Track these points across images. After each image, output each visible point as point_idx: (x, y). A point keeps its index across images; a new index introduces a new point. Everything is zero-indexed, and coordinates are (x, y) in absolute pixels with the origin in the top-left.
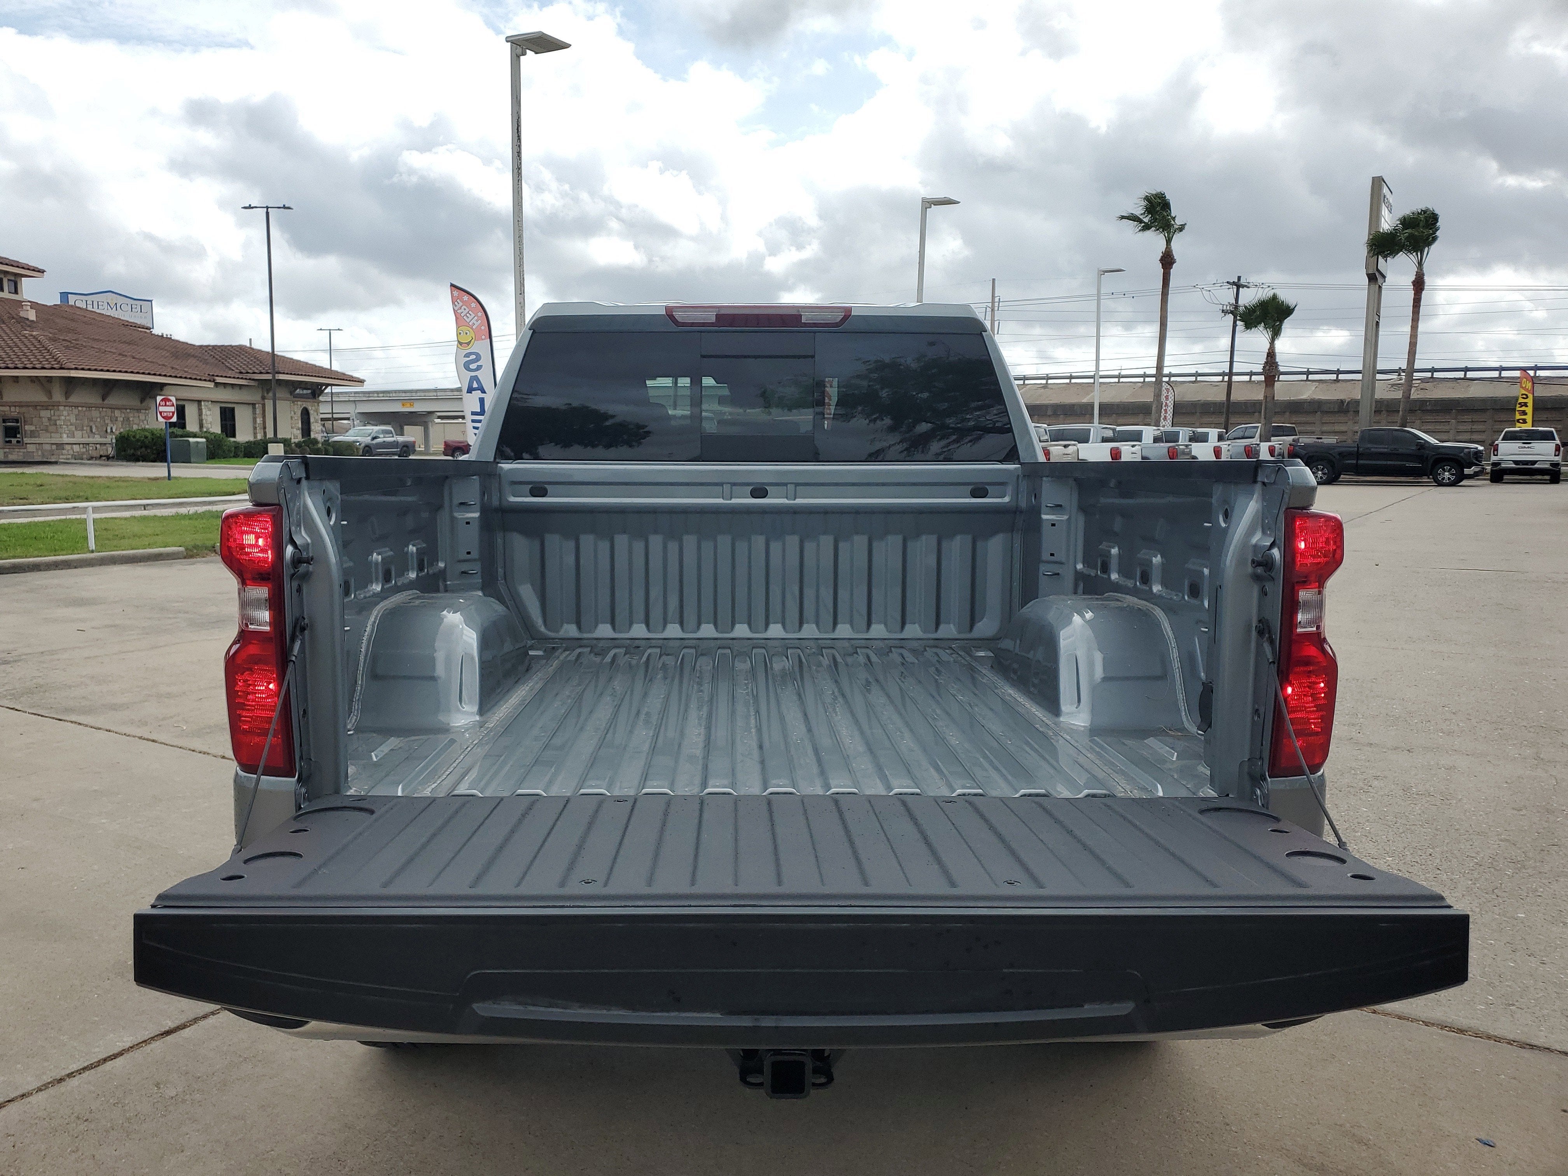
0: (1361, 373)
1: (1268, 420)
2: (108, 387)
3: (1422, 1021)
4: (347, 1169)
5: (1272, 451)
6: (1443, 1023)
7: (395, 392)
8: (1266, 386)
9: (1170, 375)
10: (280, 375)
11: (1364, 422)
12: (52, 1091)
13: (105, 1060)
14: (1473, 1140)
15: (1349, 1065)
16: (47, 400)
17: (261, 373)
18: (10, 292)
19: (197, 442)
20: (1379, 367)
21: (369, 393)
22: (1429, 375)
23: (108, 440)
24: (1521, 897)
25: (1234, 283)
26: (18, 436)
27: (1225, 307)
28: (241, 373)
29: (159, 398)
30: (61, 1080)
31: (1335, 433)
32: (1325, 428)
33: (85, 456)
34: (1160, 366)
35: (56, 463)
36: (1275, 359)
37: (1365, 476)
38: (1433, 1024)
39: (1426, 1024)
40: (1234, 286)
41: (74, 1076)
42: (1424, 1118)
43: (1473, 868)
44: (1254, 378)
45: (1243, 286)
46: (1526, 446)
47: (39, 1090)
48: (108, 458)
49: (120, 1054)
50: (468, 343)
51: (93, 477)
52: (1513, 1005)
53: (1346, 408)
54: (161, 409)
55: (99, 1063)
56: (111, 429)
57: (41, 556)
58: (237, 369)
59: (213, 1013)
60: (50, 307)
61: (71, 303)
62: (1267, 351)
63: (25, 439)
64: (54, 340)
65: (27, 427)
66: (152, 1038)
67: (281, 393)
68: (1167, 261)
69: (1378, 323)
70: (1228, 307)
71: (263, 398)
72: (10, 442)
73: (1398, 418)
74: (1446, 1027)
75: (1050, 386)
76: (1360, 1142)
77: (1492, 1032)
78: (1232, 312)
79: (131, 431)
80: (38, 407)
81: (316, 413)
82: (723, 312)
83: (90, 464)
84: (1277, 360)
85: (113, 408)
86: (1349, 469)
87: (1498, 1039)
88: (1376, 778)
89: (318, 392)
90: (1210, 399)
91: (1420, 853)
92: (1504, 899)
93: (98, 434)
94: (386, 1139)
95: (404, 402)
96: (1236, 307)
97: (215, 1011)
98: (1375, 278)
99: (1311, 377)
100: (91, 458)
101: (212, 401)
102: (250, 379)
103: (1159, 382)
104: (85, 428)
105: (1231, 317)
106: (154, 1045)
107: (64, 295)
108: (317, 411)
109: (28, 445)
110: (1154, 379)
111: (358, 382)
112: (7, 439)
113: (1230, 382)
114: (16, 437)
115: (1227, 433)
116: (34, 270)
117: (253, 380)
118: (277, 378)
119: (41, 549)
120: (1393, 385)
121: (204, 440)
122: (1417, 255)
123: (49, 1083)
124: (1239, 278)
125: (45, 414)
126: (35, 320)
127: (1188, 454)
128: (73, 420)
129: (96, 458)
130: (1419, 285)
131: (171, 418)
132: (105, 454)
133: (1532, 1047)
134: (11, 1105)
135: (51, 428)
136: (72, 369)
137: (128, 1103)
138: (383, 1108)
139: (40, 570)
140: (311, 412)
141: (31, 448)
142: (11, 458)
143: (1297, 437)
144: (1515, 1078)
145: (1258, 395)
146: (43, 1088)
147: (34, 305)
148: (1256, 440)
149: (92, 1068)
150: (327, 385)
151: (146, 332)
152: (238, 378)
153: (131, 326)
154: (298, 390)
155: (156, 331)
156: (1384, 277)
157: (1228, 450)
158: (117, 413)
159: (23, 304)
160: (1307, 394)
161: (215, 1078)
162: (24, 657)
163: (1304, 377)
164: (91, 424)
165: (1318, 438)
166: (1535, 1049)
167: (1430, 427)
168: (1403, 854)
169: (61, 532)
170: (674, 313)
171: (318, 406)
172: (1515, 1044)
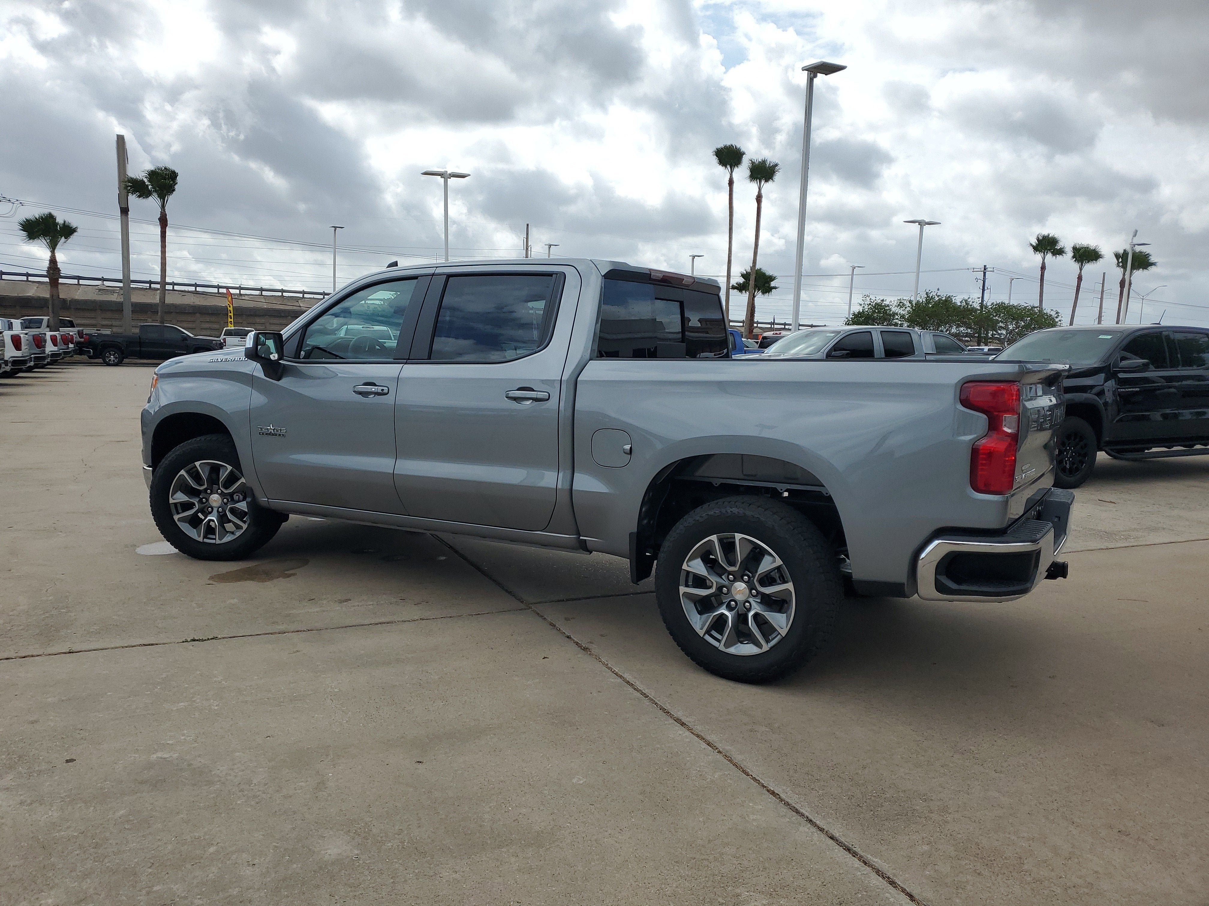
1: (55, 314)
8: (51, 286)
11: (134, 319)
32: (100, 322)
44: (41, 279)
46: (243, 340)
73: (158, 317)
84: (58, 267)
86: (133, 355)
98: (125, 211)
99: (30, 278)
120: (100, 290)
122: (160, 198)
130: (163, 220)
143: (80, 329)
156: (131, 212)
163: (25, 278)
165: (97, 330)
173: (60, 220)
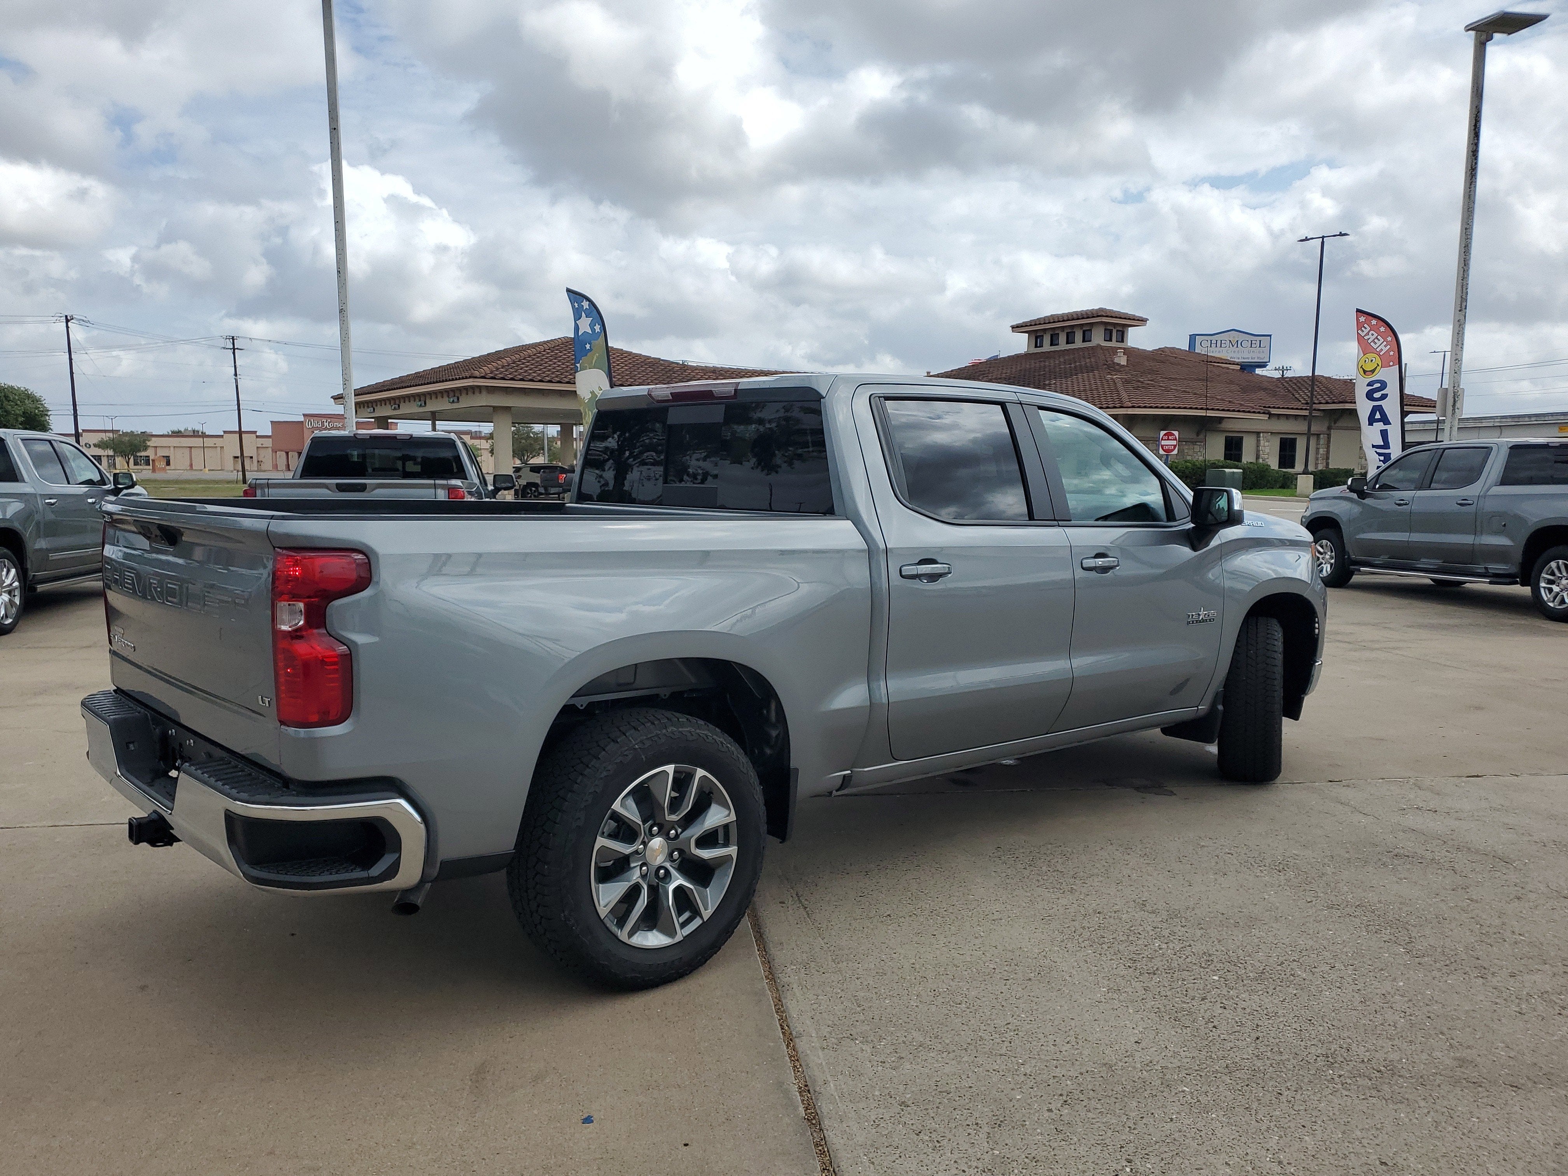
10: (1347, 404)
17: (1327, 403)
19: (1233, 473)
28: (1306, 403)
50: (1373, 371)
54: (1163, 443)
58: (1305, 399)
64: (1127, 382)
71: (1329, 428)
101: (1271, 433)
102: (1314, 410)
116: (1139, 320)
117: (1319, 410)
121: (1241, 471)
126: (1125, 364)
131: (1172, 450)
136: (1129, 407)
147: (1130, 351)
152: (1299, 409)
159: (1122, 350)
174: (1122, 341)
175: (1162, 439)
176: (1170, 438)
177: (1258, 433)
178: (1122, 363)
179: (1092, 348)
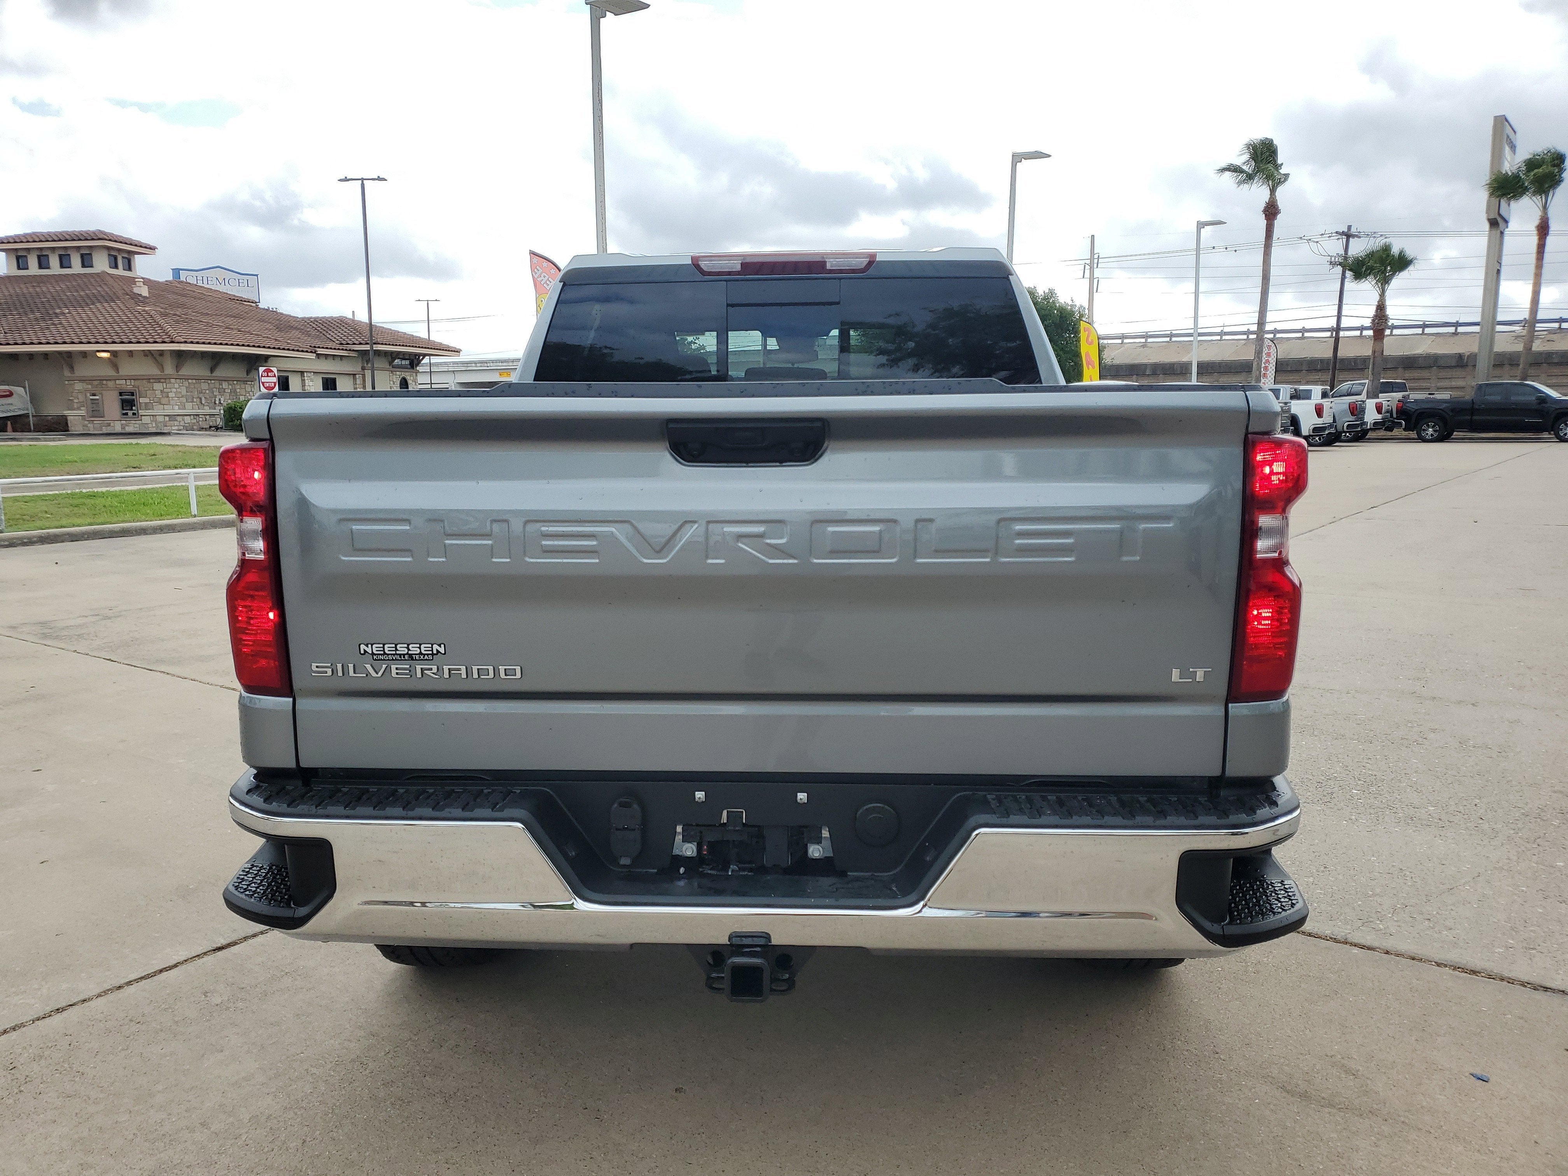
0: (1479, 325)
1: (1376, 376)
2: (216, 359)
3: (1435, 962)
4: (368, 1071)
5: (1379, 408)
6: (1455, 964)
7: (493, 361)
8: (1375, 340)
9: (1275, 332)
10: (379, 346)
11: (1482, 375)
12: (111, 997)
13: (161, 971)
14: (1467, 1074)
15: (1351, 1001)
16: (160, 373)
17: (361, 344)
18: (124, 270)
20: (1500, 318)
21: (467, 363)
22: (1556, 325)
23: (216, 411)
24: (1564, 846)
25: (1343, 233)
26: (134, 408)
27: (1333, 258)
28: (341, 344)
29: (261, 369)
30: (120, 987)
31: (1452, 388)
32: (1441, 384)
33: (195, 427)
34: (1261, 323)
35: (169, 434)
36: (1385, 312)
37: (1480, 433)
38: (1446, 966)
39: (1438, 965)
40: (1343, 237)
41: (132, 984)
42: (1419, 1052)
43: (1518, 818)
44: (1365, 333)
45: (1354, 236)
47: (99, 996)
48: (217, 428)
49: (175, 966)
51: (201, 447)
52: (1533, 949)
53: (1462, 362)
54: (264, 379)
55: (154, 974)
56: (220, 400)
57: (147, 521)
58: (337, 340)
59: (262, 933)
60: (162, 283)
61: (183, 279)
62: (1377, 303)
63: (140, 411)
64: (164, 315)
65: (142, 400)
66: (205, 953)
67: (379, 363)
68: (1271, 211)
69: (1498, 271)
70: (1337, 259)
71: (363, 369)
72: (126, 414)
73: (1518, 372)
74: (1458, 968)
75: (1149, 345)
76: (1348, 1071)
77: (1506, 974)
78: (1340, 264)
79: (239, 403)
80: (151, 381)
81: (414, 383)
82: (748, 260)
83: (199, 435)
84: (1388, 313)
85: (221, 380)
86: (1461, 426)
87: (1511, 981)
88: (1434, 731)
89: (415, 362)
90: (1317, 356)
91: (1465, 803)
92: (1545, 848)
93: (207, 406)
94: (406, 1047)
95: (501, 371)
96: (1346, 258)
97: (264, 931)
98: (1497, 223)
99: (1427, 330)
100: (202, 429)
101: (314, 372)
102: (350, 350)
103: (1260, 339)
104: (195, 400)
105: (1339, 269)
106: (206, 959)
107: (176, 272)
108: (415, 381)
109: (143, 417)
110: (1254, 336)
111: (454, 351)
112: (124, 412)
113: (1337, 340)
114: (132, 409)
115: (1331, 390)
116: (146, 247)
117: (354, 350)
118: (374, 349)
119: (148, 514)
120: (1517, 337)
122: (1541, 197)
123: (109, 990)
124: (1349, 227)
125: (158, 386)
126: (148, 295)
127: (1286, 412)
128: (184, 392)
129: (206, 429)
130: (1543, 229)
131: (273, 388)
132: (215, 425)
133: (1546, 989)
134: (71, 1009)
135: (164, 401)
136: (181, 343)
137: (178, 1009)
138: (406, 1019)
139: (147, 534)
140: (410, 382)
141: (146, 420)
142: (129, 429)
143: (1407, 393)
144: (1522, 1018)
145: (1366, 351)
146: (103, 994)
147: (147, 282)
148: (1363, 397)
149: (149, 978)
150: (425, 355)
151: (251, 306)
152: (339, 349)
153: (237, 300)
154: (396, 361)
155: (261, 306)
156: (1506, 222)
157: (1331, 408)
158: (225, 385)
159: (137, 280)
160: (1422, 348)
161: (257, 989)
162: (124, 613)
163: (1420, 331)
164: (201, 395)
165: (1430, 394)
166: (1549, 991)
167: (1554, 381)
168: (1447, 804)
169: (167, 498)
170: (700, 263)
171: (416, 375)
172: (1529, 986)
173: (1395, 251)
174: (130, 269)
175: (262, 376)
176: (269, 374)
177: (302, 373)
178: (144, 295)
179: (97, 274)
